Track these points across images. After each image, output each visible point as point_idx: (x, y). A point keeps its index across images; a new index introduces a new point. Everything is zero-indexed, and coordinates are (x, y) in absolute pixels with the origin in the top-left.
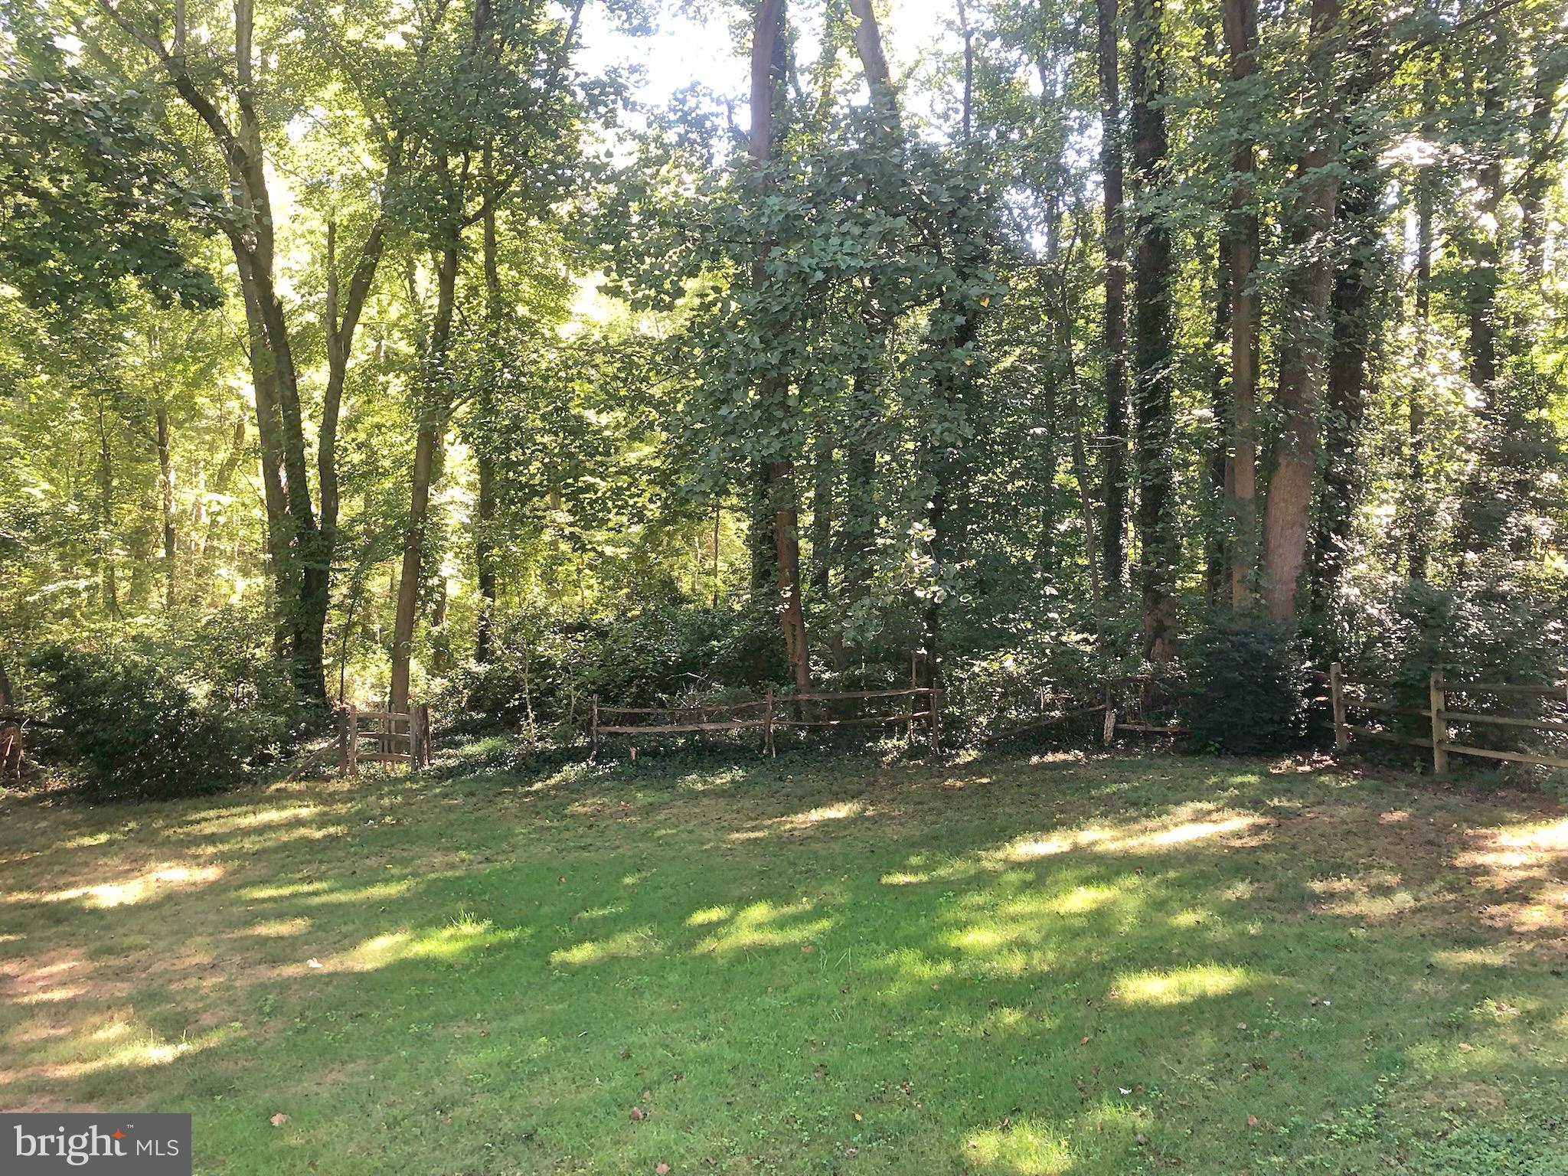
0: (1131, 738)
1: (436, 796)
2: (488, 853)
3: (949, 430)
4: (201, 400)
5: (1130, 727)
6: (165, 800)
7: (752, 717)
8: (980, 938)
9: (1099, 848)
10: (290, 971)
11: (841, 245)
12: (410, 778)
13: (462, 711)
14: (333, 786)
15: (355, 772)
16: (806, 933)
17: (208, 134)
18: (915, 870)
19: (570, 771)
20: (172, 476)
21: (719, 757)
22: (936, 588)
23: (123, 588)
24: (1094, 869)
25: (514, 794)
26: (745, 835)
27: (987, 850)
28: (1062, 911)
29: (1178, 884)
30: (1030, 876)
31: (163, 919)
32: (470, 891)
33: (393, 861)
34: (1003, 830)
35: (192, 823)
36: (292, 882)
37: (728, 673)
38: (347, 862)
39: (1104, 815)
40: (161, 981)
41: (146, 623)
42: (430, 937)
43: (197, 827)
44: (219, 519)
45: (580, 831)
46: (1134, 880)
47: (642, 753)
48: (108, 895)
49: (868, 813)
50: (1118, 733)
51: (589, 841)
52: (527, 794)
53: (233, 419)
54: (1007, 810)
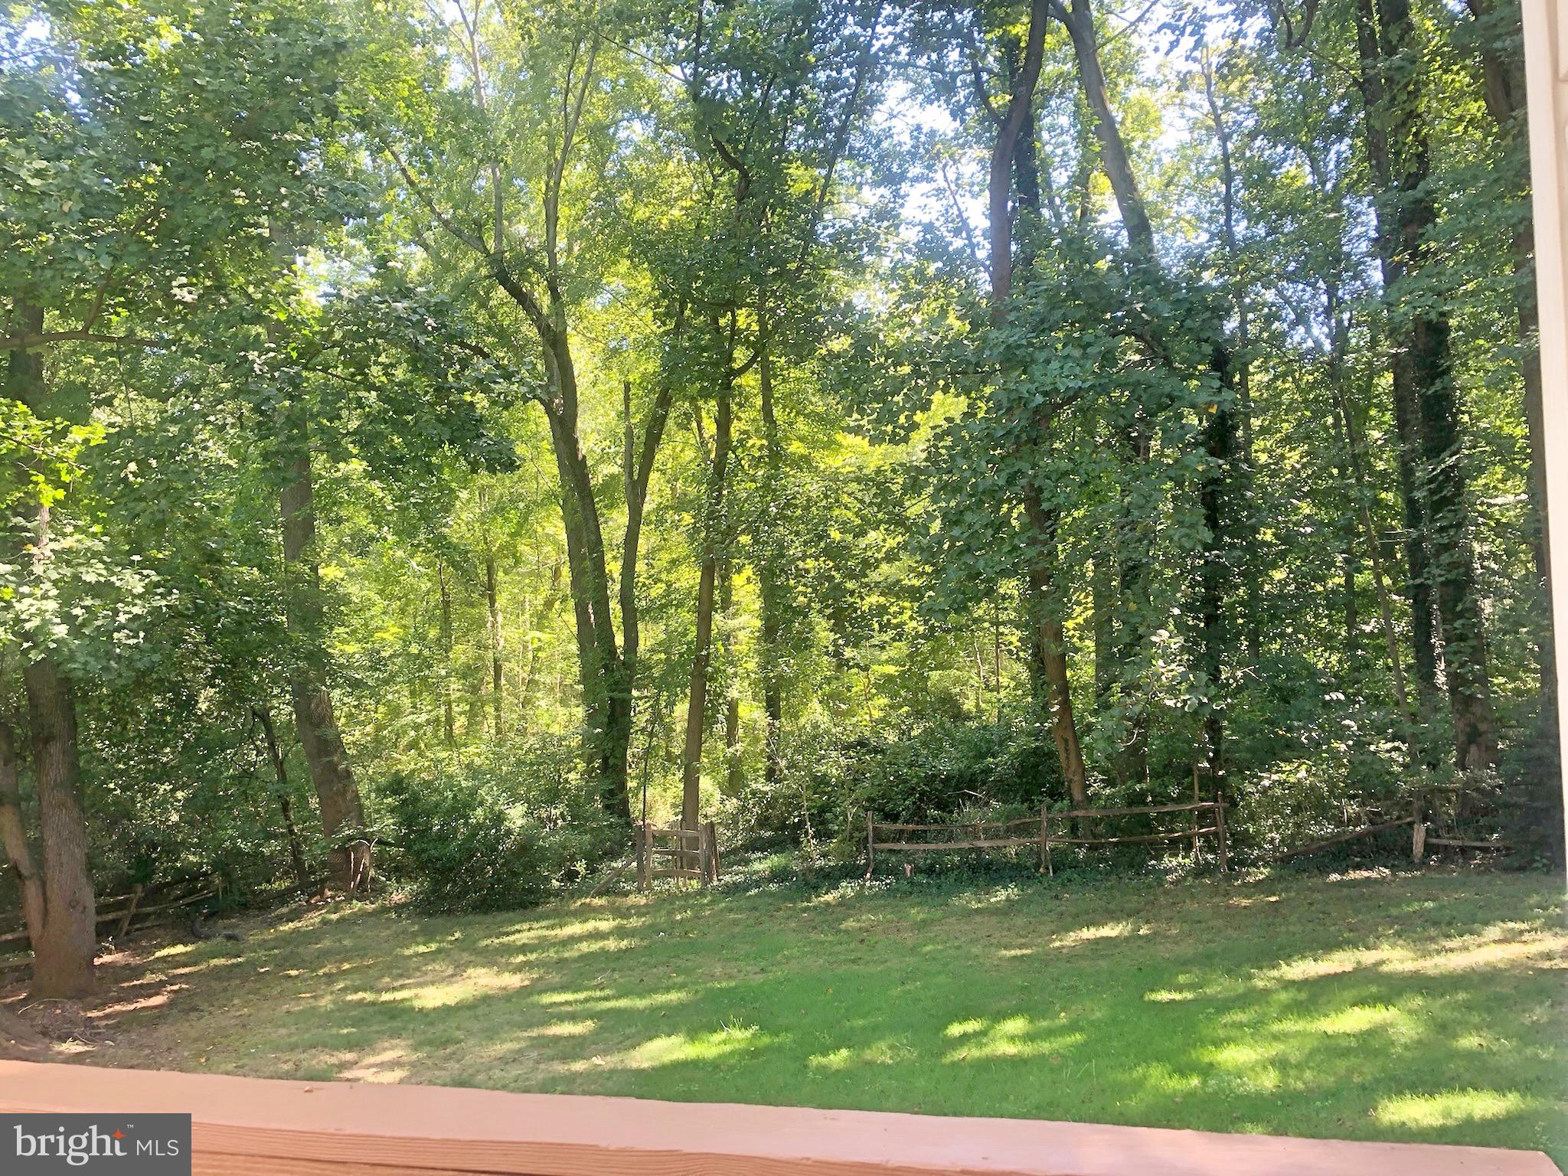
0: (1447, 854)
1: (722, 911)
2: (763, 964)
3: (1188, 536)
4: (523, 548)
5: (1445, 842)
6: (485, 913)
7: (1030, 835)
8: (1234, 1055)
9: (1385, 968)
10: (579, 1066)
11: (1062, 368)
12: (701, 893)
13: (752, 829)
14: (632, 900)
15: (650, 888)
16: (1055, 1045)
17: (522, 314)
18: (1180, 989)
19: (847, 889)
20: (500, 618)
21: (995, 876)
22: (1187, 697)
23: (460, 722)
24: (1374, 989)
25: (794, 909)
26: (1013, 953)
27: (1260, 968)
28: (1330, 1032)
29: (1469, 1007)
30: (1303, 996)
31: (476, 1017)
32: (742, 999)
33: (679, 971)
34: (1281, 948)
35: (508, 934)
36: (587, 989)
37: (1004, 790)
38: (637, 971)
39: (1398, 934)
40: (470, 1071)
41: (476, 752)
42: (702, 1041)
43: (512, 938)
44: (540, 654)
45: (852, 946)
46: (1418, 1001)
47: (917, 870)
48: (432, 997)
49: (1141, 932)
50: (1429, 849)
51: (859, 955)
52: (805, 910)
53: (552, 562)
54: (1292, 928)
